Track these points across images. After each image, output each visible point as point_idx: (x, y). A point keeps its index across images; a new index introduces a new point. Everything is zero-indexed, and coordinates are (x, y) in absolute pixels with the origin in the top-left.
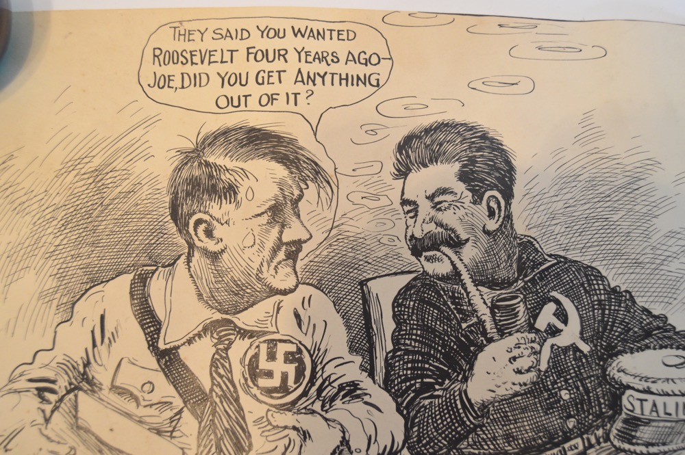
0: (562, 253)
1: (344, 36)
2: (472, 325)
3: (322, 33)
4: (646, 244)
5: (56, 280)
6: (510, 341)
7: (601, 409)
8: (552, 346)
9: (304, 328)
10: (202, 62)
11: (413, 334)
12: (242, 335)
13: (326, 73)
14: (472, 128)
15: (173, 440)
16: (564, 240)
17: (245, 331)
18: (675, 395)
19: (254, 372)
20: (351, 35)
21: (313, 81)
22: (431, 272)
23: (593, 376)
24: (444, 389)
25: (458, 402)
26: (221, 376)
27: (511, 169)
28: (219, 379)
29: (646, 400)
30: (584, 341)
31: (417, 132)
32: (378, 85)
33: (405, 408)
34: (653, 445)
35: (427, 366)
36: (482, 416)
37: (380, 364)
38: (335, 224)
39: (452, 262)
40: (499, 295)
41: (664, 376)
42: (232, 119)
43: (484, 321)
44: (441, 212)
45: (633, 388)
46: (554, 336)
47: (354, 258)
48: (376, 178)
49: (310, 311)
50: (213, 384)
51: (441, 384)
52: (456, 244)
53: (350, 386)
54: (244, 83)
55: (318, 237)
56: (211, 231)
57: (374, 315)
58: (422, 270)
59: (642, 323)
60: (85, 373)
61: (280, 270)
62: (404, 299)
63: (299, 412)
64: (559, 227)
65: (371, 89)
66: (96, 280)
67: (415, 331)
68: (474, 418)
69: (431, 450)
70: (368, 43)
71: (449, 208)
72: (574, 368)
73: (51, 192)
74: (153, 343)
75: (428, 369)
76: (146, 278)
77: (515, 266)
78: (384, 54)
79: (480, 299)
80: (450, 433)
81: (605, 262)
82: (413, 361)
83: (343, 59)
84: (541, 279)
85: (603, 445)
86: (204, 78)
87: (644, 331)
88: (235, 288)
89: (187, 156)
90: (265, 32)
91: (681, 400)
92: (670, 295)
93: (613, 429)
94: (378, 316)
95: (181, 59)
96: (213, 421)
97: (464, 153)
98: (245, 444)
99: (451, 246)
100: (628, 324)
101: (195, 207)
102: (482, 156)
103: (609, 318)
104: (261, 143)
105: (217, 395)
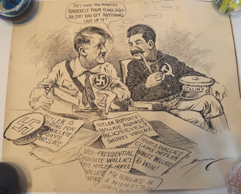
0: (168, 54)
1: (115, 5)
2: (146, 70)
3: (109, 4)
4: (188, 52)
5: (48, 63)
6: (155, 74)
7: (177, 89)
8: (165, 75)
9: (107, 72)
10: (81, 12)
11: (132, 73)
12: (92, 74)
13: (110, 14)
14: (146, 26)
15: (76, 98)
16: (168, 51)
17: (93, 73)
18: (195, 86)
19: (95, 81)
20: (116, 5)
21: (107, 16)
22: (136, 59)
23: (175, 82)
24: (140, 85)
25: (143, 88)
27: (155, 35)
28: (87, 84)
29: (188, 87)
30: (173, 74)
31: (132, 27)
32: (123, 16)
33: (131, 89)
34: (190, 97)
35: (136, 80)
36: (149, 91)
37: (124, 79)
38: (113, 48)
39: (141, 56)
40: (152, 64)
41: (192, 82)
42: (88, 25)
43: (149, 70)
44: (138, 45)
45: (185, 85)
46: (166, 73)
47: (118, 56)
48: (123, 37)
49: (108, 68)
50: (86, 85)
51: (139, 84)
52: (142, 52)
53: (117, 84)
54: (91, 16)
55: (109, 51)
56: (84, 51)
57: (123, 68)
58: (134, 58)
59: (187, 70)
60: (56, 83)
61: (101, 59)
62: (130, 65)
63: (106, 90)
64: (167, 48)
65: (121, 17)
66: (57, 62)
67: (133, 72)
68: (147, 91)
69: (137, 99)
70: (120, 7)
71: (140, 44)
72: (170, 80)
73: (46, 43)
74: (71, 76)
75: (136, 81)
76: (69, 62)
77: (156, 57)
78: (124, 9)
79: (148, 65)
80: (141, 95)
81: (178, 56)
82: (132, 79)
83: (114, 10)
84: (162, 60)
85: (178, 97)
86: (81, 16)
87: (188, 72)
88: (90, 63)
89: (78, 34)
90: (95, 5)
91: (197, 87)
92: (194, 63)
93: (180, 94)
94: (124, 69)
95: (75, 11)
96: (86, 93)
97: (144, 31)
98: (94, 98)
99: (141, 53)
100: (184, 70)
101: (80, 45)
102: (148, 32)
103: (179, 69)
104: (95, 30)
105: (87, 87)
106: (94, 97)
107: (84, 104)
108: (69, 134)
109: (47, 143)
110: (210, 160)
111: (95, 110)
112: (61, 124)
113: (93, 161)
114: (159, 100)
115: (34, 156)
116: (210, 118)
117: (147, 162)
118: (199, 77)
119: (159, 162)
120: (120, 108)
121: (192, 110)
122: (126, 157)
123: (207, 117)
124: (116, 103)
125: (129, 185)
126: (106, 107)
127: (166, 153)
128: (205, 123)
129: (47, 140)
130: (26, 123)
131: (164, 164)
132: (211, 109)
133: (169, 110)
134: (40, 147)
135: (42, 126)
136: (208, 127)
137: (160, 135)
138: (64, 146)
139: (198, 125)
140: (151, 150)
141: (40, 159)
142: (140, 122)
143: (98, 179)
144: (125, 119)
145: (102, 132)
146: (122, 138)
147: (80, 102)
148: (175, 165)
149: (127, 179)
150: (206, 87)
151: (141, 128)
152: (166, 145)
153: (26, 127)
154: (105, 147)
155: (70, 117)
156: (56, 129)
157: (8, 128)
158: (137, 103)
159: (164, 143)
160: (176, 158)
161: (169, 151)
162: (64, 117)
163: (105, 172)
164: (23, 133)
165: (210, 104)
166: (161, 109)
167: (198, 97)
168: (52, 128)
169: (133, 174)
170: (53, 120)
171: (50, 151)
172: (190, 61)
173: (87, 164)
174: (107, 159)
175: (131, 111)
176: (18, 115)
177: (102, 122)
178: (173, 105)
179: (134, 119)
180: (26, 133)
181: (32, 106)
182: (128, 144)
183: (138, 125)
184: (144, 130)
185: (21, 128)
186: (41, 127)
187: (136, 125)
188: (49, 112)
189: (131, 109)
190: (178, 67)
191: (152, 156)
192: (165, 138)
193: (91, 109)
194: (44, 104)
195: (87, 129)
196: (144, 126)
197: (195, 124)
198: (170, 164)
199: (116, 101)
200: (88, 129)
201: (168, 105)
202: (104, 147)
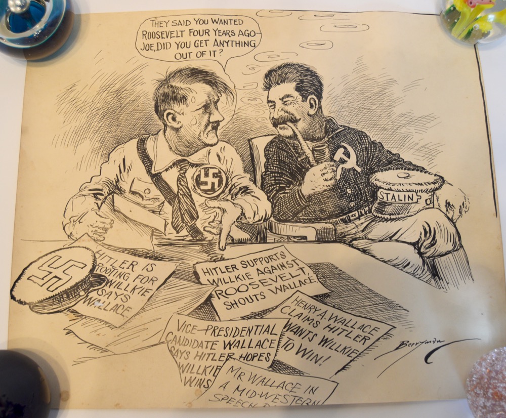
0: (347, 125)
1: (237, 23)
2: (303, 159)
3: (226, 21)
4: (389, 120)
5: (100, 143)
6: (322, 166)
7: (367, 198)
8: (342, 168)
9: (222, 161)
10: (167, 37)
11: (274, 164)
12: (192, 166)
13: (229, 41)
14: (302, 66)
15: (160, 216)
16: (348, 119)
17: (193, 164)
18: (404, 191)
19: (198, 182)
20: (241, 22)
21: (223, 45)
22: (282, 135)
23: (363, 182)
24: (290, 190)
25: (297, 195)
26: (182, 185)
27: (321, 85)
28: (181, 187)
29: (389, 194)
30: (358, 166)
31: (275, 69)
32: (255, 46)
33: (271, 198)
34: (393, 215)
35: (281, 179)
36: (309, 201)
37: (259, 178)
38: (236, 113)
39: (293, 130)
40: (316, 145)
41: (398, 182)
42: (183, 64)
43: (309, 157)
44: (287, 106)
45: (383, 188)
46: (343, 164)
47: (245, 128)
48: (255, 90)
49: (224, 154)
50: (178, 189)
51: (289, 187)
52: (295, 121)
53: (244, 188)
54: (188, 46)
55: (227, 119)
56: (175, 118)
57: (255, 155)
58: (278, 134)
59: (387, 157)
60: (117, 185)
61: (209, 135)
62: (270, 147)
63: (220, 200)
64: (345, 113)
65: (251, 48)
66: (119, 143)
67: (275, 163)
68: (305, 202)
69: (284, 218)
70: (249, 26)
71: (290, 104)
72: (353, 179)
73: (95, 102)
74: (149, 171)
75: (282, 180)
76: (144, 141)
77: (323, 131)
78: (257, 31)
79: (307, 147)
80: (293, 210)
81: (368, 129)
82: (275, 177)
83: (237, 34)
84: (337, 137)
86: (168, 45)
87: (388, 161)
88: (188, 145)
89: (162, 83)
90: (198, 22)
91: (407, 194)
92: (401, 144)
93: (373, 207)
94: (257, 156)
95: (157, 36)
96: (179, 206)
97: (298, 78)
98: (195, 216)
99: (292, 122)
100: (380, 158)
101: (166, 107)
102: (307, 79)
103: (371, 155)
104: (198, 75)
105: (181, 194)
106: (197, 213)
107: (175, 228)
108: (146, 291)
109: (101, 309)
110: (434, 342)
111: (198, 240)
112: (130, 271)
113: (194, 346)
114: (329, 219)
115: (74, 335)
116: (435, 257)
117: (305, 348)
118: (411, 172)
119: (330, 348)
120: (249, 237)
121: (397, 241)
122: (262, 337)
123: (428, 255)
124: (241, 227)
125: (268, 395)
126: (220, 234)
127: (344, 330)
128: (423, 267)
129: (100, 304)
130: (56, 268)
131: (340, 352)
132: (436, 238)
133: (351, 241)
134: (85, 318)
135: (90, 275)
136: (430, 276)
137: (332, 291)
138: (136, 315)
139: (409, 271)
140: (314, 324)
141: (86, 342)
142: (291, 266)
143: (205, 383)
144: (261, 259)
145: (214, 286)
146: (254, 298)
147: (168, 223)
148: (362, 352)
149: (264, 383)
150: (426, 193)
151: (293, 277)
152: (345, 312)
153: (56, 277)
154: (219, 318)
155: (148, 255)
156: (118, 280)
157: (19, 278)
158: (285, 226)
159: (340, 310)
160: (364, 340)
161: (350, 324)
162: (135, 255)
163: (220, 369)
164: (51, 289)
165: (434, 229)
166: (333, 238)
167: (410, 214)
168: (110, 278)
169: (277, 372)
170: (112, 261)
171: (107, 325)
172: (394, 140)
173: (182, 352)
174: (224, 341)
175: (273, 243)
176: (40, 252)
177: (213, 265)
178: (359, 230)
179: (279, 259)
180: (56, 289)
181: (69, 234)
182: (266, 310)
183: (286, 271)
184: (300, 281)
185: (46, 279)
186: (87, 276)
187: (282, 272)
188: (104, 245)
189: (273, 238)
190: (370, 152)
191: (316, 335)
192: (341, 299)
193: (191, 238)
194: (94, 230)
195: (181, 281)
196: (300, 275)
197: (404, 270)
198: (353, 352)
199: (241, 222)
200: (184, 279)
201: (348, 229)
202: (217, 318)
